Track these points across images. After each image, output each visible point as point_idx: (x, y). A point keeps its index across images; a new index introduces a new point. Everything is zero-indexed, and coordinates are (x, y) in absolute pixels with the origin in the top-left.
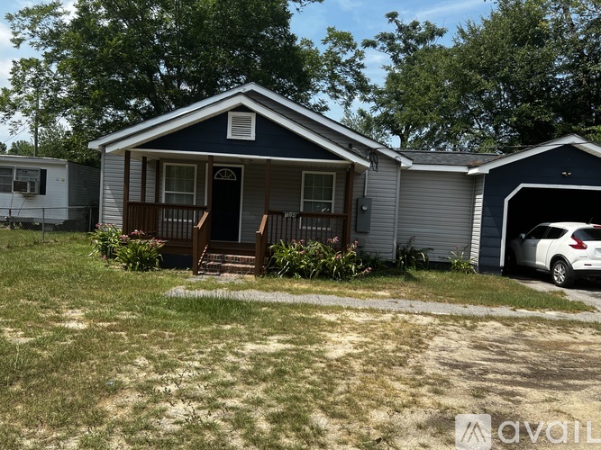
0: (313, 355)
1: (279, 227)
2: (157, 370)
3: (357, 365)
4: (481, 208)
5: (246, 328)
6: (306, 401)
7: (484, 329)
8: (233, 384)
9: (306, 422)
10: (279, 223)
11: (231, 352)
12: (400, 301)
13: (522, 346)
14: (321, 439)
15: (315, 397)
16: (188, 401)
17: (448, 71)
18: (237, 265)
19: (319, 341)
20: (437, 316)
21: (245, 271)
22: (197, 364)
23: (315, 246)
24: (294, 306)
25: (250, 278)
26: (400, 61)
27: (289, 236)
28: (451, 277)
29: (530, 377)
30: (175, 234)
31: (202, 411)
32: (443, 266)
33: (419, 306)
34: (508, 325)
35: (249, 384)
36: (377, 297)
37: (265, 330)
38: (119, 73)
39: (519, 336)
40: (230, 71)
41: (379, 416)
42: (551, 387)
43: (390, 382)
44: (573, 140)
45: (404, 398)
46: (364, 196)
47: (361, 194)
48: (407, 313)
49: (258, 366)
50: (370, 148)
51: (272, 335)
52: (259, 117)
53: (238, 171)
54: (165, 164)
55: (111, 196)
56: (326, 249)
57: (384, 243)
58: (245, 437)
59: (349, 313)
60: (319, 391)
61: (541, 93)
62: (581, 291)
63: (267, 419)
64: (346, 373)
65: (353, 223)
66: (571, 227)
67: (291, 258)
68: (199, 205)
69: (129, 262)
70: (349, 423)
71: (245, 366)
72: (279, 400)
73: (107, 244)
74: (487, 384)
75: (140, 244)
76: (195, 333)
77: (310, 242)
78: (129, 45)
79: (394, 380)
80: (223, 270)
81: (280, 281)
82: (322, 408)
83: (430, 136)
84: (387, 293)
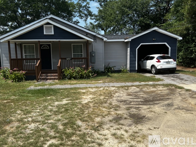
0: (77, 103)
1: (65, 63)
2: (24, 114)
3: (91, 105)
4: (129, 52)
5: (55, 98)
6: (75, 118)
7: (131, 89)
8: (51, 115)
9: (75, 124)
10: (65, 62)
11: (50, 106)
12: (106, 83)
13: (142, 93)
14: (80, 129)
15: (78, 116)
16: (35, 123)
17: (117, 8)
18: (52, 77)
19: (80, 99)
20: (117, 87)
21: (55, 79)
22: (38, 111)
23: (78, 69)
24: (71, 89)
25: (57, 81)
26: (102, 5)
27: (69, 66)
28: (121, 75)
29: (144, 102)
30: (29, 69)
31: (40, 125)
32: (119, 71)
33: (111, 84)
34: (138, 88)
35: (56, 115)
36: (99, 83)
37: (62, 97)
38: (3, 13)
39: (141, 90)
40: (44, 11)
41: (98, 119)
42: (150, 104)
43: (102, 109)
44: (155, 28)
45: (106, 113)
46: (93, 51)
47: (92, 50)
48: (107, 87)
49: (59, 109)
50: (93, 35)
51: (64, 98)
52: (54, 26)
53: (49, 45)
54: (23, 45)
55: (5, 57)
56: (82, 70)
57: (100, 66)
58: (54, 131)
59: (89, 89)
60: (79, 114)
61: (146, 14)
62: (160, 75)
63: (62, 125)
64: (88, 108)
65: (90, 60)
66: (156, 56)
67: (70, 73)
68: (37, 58)
69: (14, 79)
70: (88, 123)
71: (55, 109)
72: (66, 119)
73: (5, 74)
74: (131, 106)
75: (17, 73)
76: (37, 101)
77: (76, 68)
78: (6, 3)
79: (103, 108)
80: (47, 79)
81: (67, 81)
82: (80, 119)
83: (113, 30)
84: (101, 82)
